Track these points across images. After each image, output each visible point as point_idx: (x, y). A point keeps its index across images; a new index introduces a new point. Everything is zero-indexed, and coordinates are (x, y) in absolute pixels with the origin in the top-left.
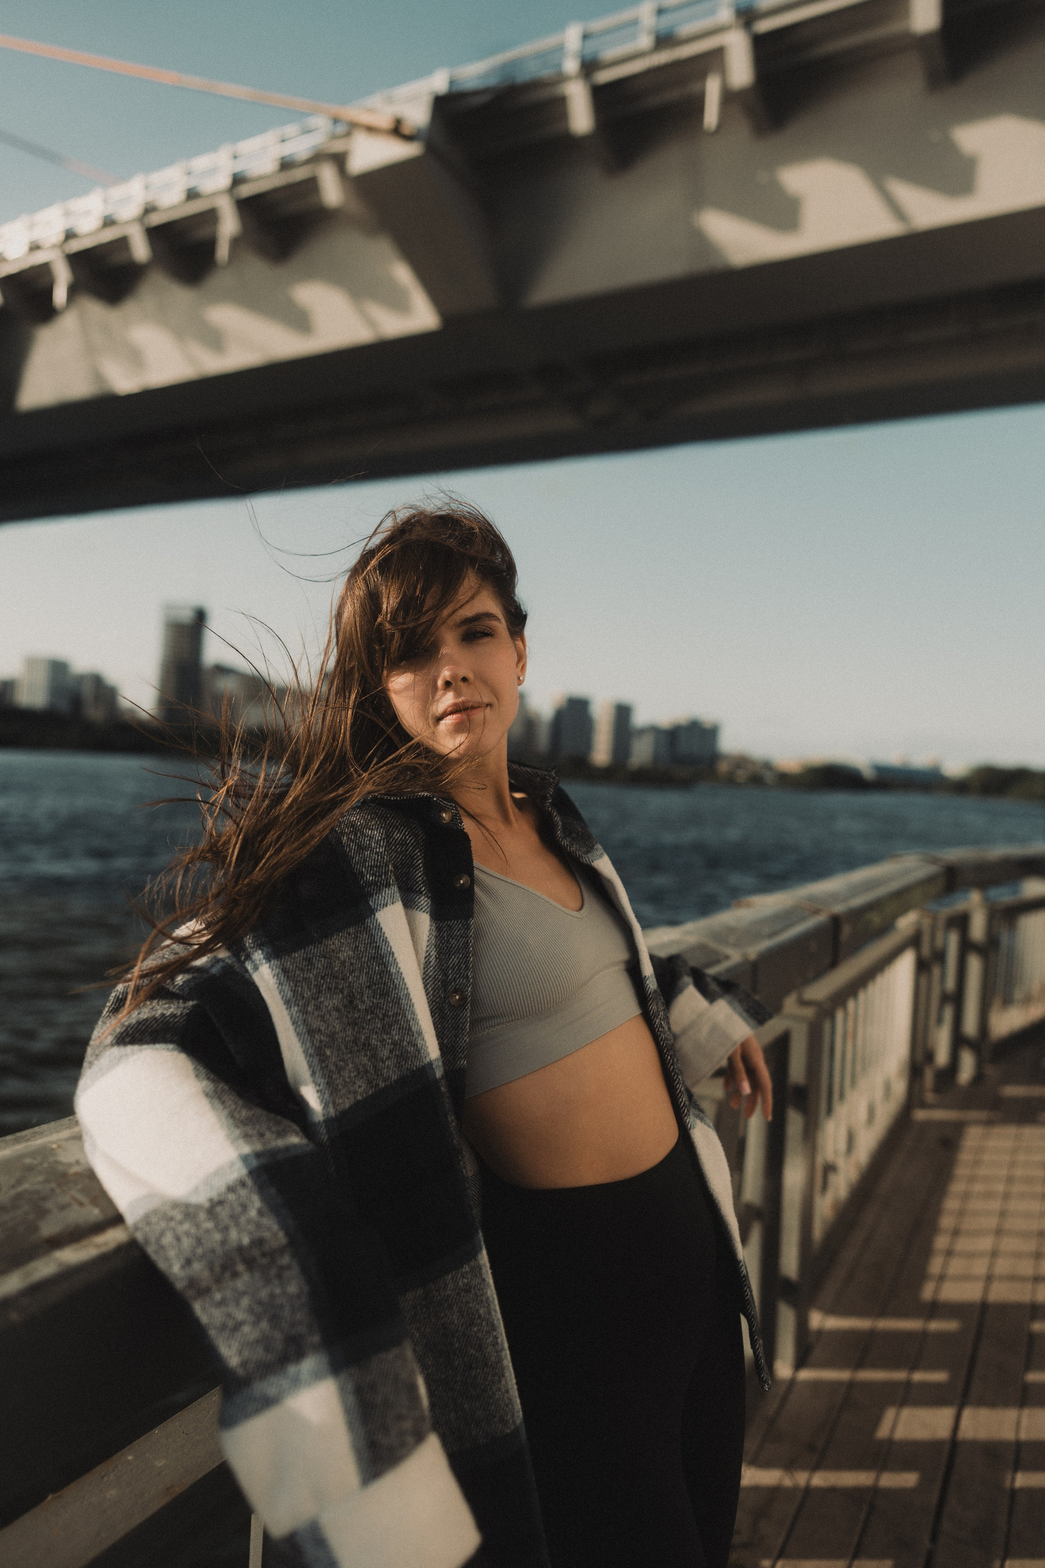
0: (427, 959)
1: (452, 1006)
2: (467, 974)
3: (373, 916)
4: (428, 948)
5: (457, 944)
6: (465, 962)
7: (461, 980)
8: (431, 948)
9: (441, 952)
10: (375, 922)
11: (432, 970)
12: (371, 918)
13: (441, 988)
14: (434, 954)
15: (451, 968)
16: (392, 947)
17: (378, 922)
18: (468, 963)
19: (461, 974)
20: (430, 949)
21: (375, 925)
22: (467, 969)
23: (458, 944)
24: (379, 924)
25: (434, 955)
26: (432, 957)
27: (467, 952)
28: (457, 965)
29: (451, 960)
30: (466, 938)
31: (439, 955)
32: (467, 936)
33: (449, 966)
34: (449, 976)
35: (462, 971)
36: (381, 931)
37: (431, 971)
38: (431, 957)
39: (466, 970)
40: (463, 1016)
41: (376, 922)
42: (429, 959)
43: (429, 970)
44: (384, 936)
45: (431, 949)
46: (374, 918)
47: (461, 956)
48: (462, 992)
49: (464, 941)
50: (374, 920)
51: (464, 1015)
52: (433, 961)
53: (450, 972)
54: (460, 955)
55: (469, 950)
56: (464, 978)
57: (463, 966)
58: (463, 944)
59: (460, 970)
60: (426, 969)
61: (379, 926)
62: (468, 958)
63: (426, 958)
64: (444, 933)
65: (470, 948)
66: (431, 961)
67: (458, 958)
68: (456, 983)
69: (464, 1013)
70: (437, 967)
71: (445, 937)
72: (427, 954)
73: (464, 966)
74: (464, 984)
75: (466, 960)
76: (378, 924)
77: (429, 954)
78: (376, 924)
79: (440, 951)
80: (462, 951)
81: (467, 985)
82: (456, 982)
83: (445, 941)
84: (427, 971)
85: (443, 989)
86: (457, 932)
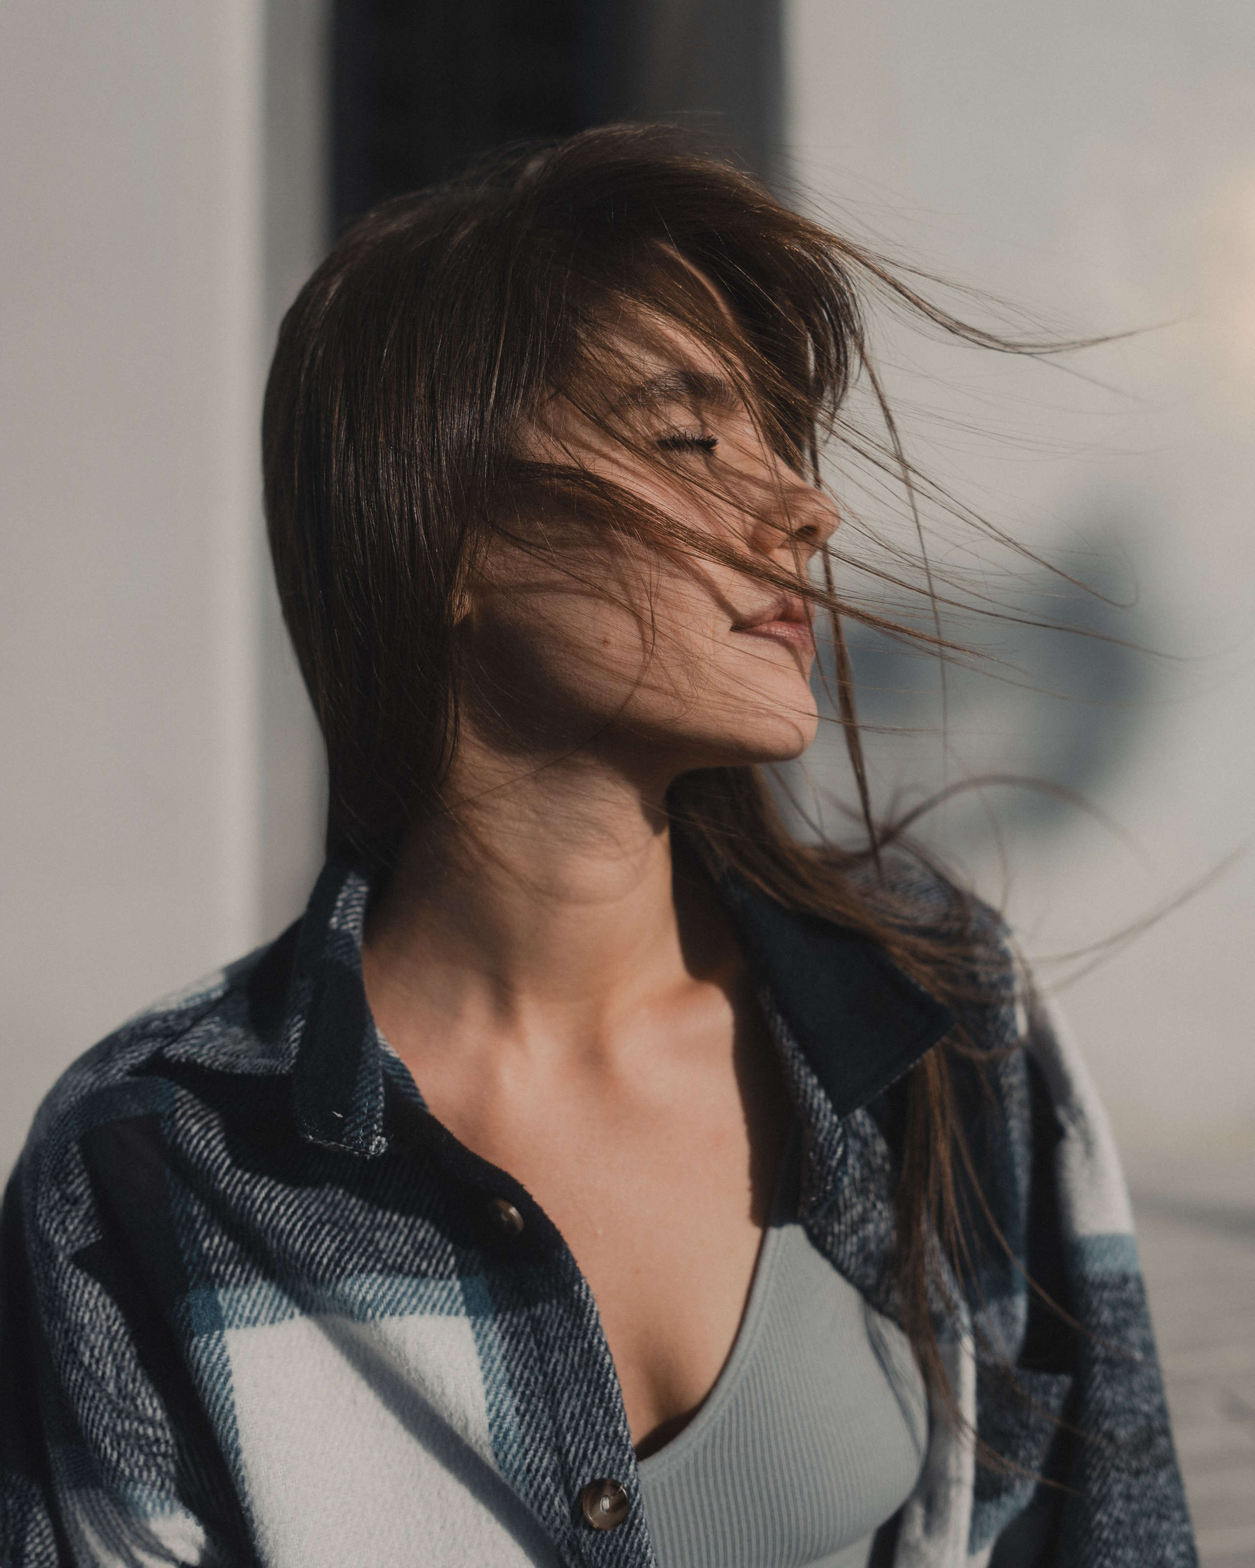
0: (495, 1428)
1: (598, 1530)
2: (616, 1432)
3: (217, 1333)
4: (491, 1397)
5: (565, 1360)
6: (601, 1400)
7: (605, 1452)
8: (497, 1394)
9: (533, 1394)
10: (218, 1351)
11: (518, 1451)
12: (209, 1338)
13: (556, 1491)
14: (510, 1404)
15: (568, 1428)
16: (240, 1434)
17: (226, 1354)
18: (610, 1398)
19: (598, 1435)
20: (496, 1397)
21: (214, 1359)
22: (612, 1417)
23: (569, 1361)
24: (228, 1360)
25: (513, 1410)
26: (509, 1418)
27: (599, 1373)
28: (581, 1415)
29: (563, 1406)
30: (584, 1338)
31: (529, 1403)
32: (585, 1334)
33: (561, 1425)
34: (568, 1451)
35: (597, 1428)
36: (226, 1380)
37: (514, 1457)
38: (504, 1418)
39: (611, 1421)
40: (631, 1547)
41: (221, 1354)
42: (500, 1427)
43: (510, 1457)
44: (227, 1399)
45: (500, 1396)
46: (219, 1340)
47: (585, 1388)
48: (616, 1485)
49: (582, 1349)
50: (216, 1345)
51: (635, 1545)
52: (514, 1427)
53: (569, 1438)
54: (581, 1387)
55: (602, 1365)
56: (611, 1445)
57: (597, 1412)
58: (581, 1357)
59: (593, 1426)
60: (501, 1456)
61: (225, 1365)
62: (605, 1387)
63: (491, 1426)
64: (528, 1340)
65: (603, 1359)
66: (508, 1430)
67: (578, 1395)
68: (593, 1465)
69: (634, 1539)
70: (528, 1440)
71: (532, 1350)
72: (493, 1413)
73: (601, 1412)
74: (614, 1460)
75: (603, 1393)
76: (223, 1358)
77: (498, 1411)
78: (219, 1359)
79: (528, 1392)
80: (585, 1373)
81: (622, 1460)
82: (590, 1464)
83: (535, 1360)
84: (504, 1460)
85: (561, 1492)
86: (558, 1330)
